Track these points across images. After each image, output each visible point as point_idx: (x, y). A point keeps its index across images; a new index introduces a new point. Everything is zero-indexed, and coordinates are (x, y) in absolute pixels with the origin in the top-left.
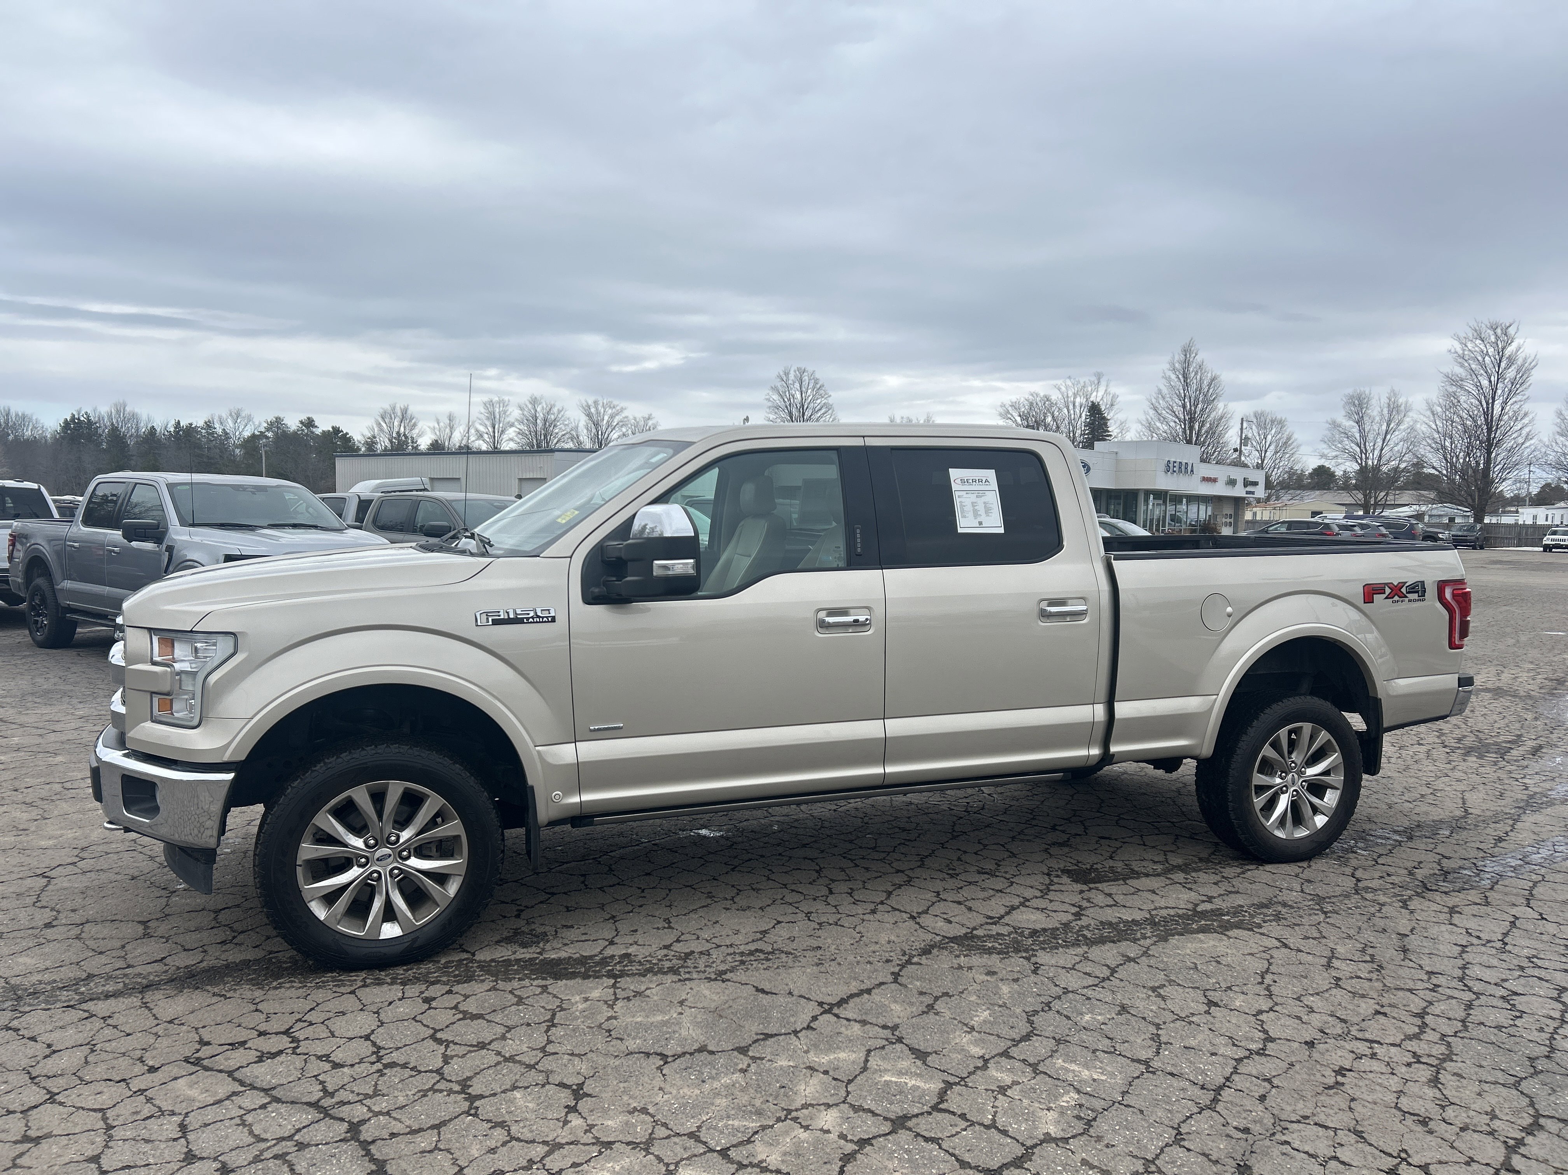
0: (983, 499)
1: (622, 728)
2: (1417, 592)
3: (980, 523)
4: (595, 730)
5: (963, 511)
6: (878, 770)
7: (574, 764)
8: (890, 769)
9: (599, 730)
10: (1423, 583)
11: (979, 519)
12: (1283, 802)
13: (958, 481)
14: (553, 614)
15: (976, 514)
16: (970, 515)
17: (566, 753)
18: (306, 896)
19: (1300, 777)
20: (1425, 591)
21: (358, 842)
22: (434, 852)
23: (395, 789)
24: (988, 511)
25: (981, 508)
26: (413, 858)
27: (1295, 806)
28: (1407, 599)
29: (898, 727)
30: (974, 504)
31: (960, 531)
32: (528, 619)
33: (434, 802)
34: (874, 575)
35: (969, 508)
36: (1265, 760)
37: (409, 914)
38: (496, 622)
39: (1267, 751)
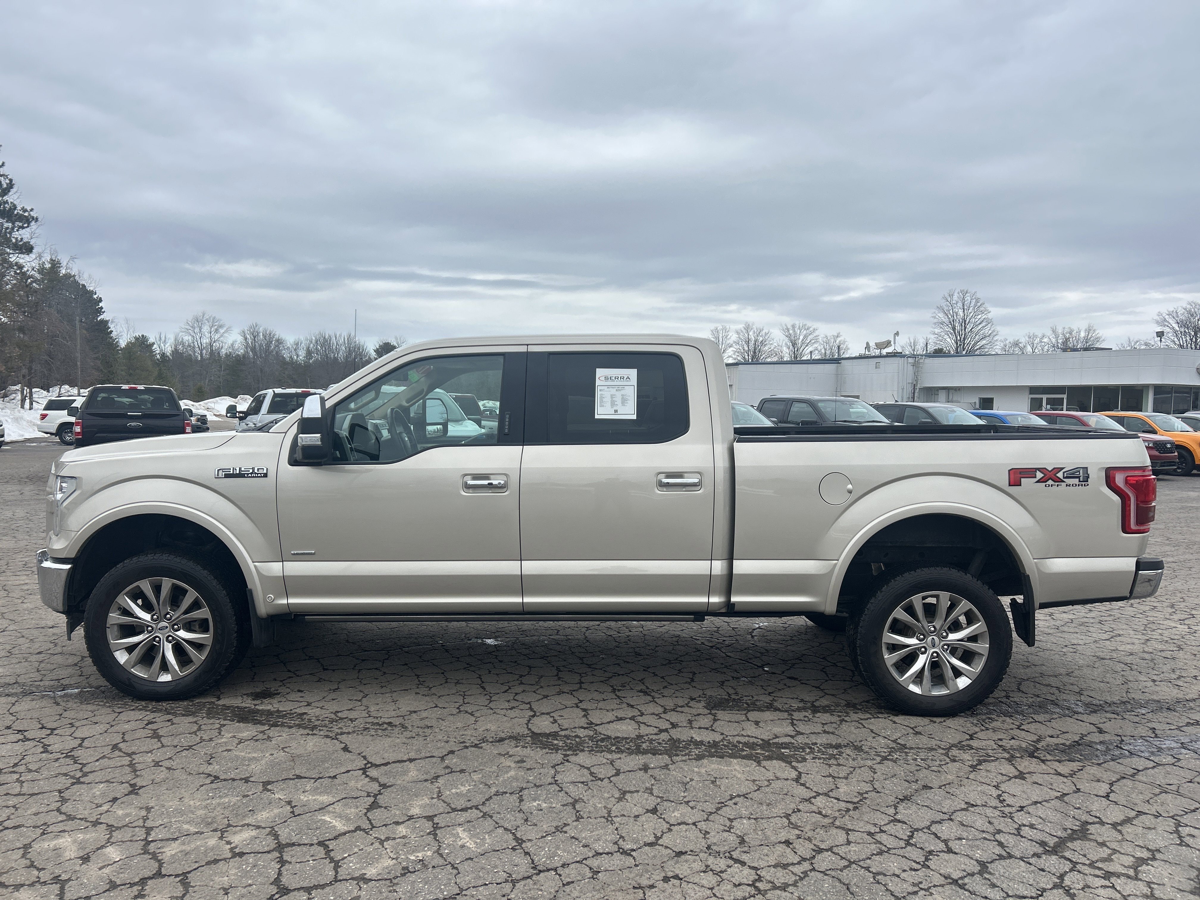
0: (623, 392)
1: (314, 554)
2: (1079, 477)
3: (616, 411)
4: (294, 554)
5: (602, 401)
6: (518, 600)
7: (280, 577)
8: (528, 600)
9: (297, 554)
10: (1086, 469)
11: (615, 408)
12: (921, 661)
13: (603, 378)
14: (265, 472)
15: (613, 404)
16: (608, 405)
17: (275, 568)
18: (113, 648)
19: (940, 641)
20: (1088, 477)
21: (146, 616)
22: (197, 628)
23: (167, 583)
24: (624, 401)
25: (619, 401)
26: (182, 630)
27: (935, 665)
28: (1064, 484)
29: (532, 567)
30: (612, 396)
31: (597, 417)
32: (248, 474)
33: (192, 595)
34: (514, 450)
35: (608, 399)
36: (895, 621)
37: (177, 668)
38: (227, 476)
39: (899, 613)
